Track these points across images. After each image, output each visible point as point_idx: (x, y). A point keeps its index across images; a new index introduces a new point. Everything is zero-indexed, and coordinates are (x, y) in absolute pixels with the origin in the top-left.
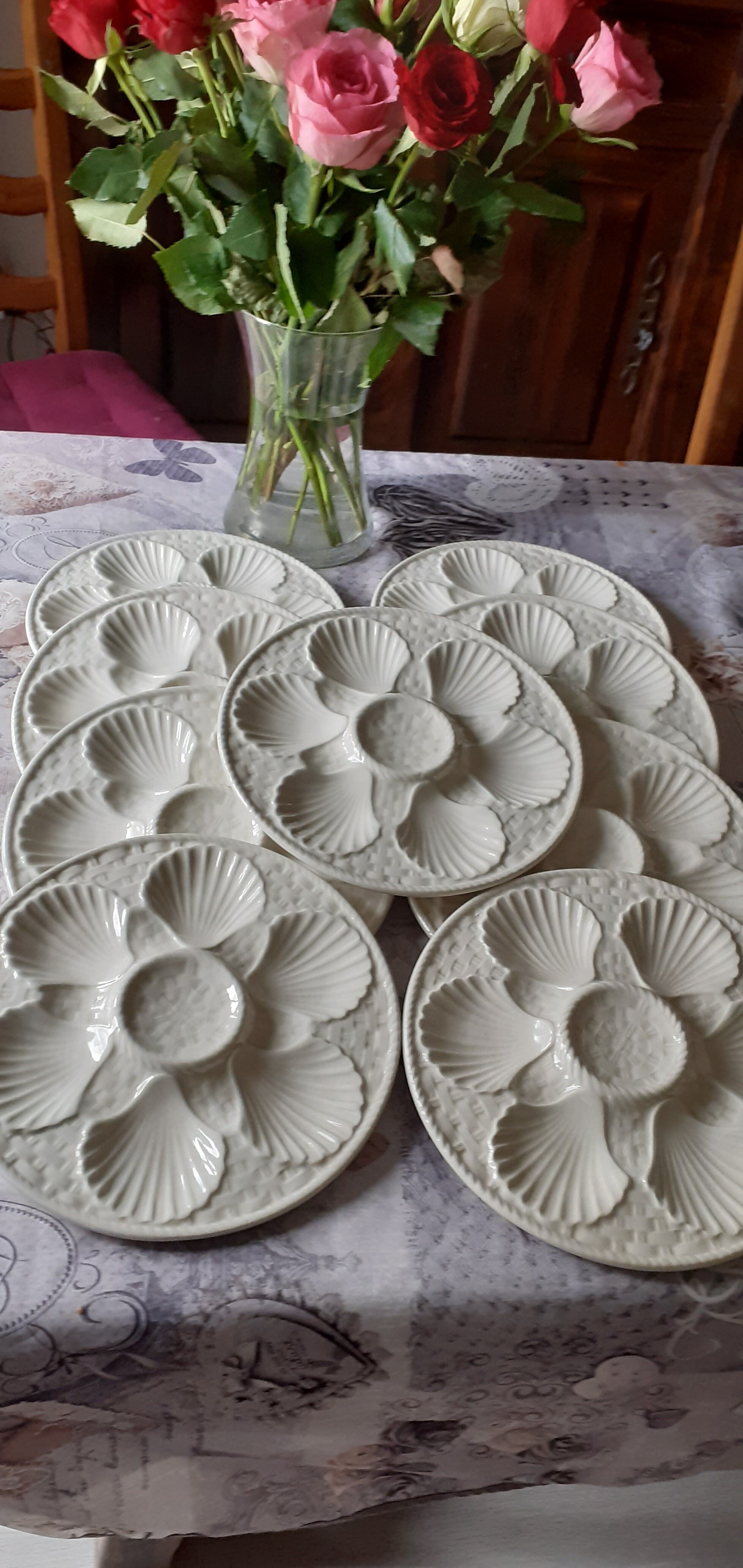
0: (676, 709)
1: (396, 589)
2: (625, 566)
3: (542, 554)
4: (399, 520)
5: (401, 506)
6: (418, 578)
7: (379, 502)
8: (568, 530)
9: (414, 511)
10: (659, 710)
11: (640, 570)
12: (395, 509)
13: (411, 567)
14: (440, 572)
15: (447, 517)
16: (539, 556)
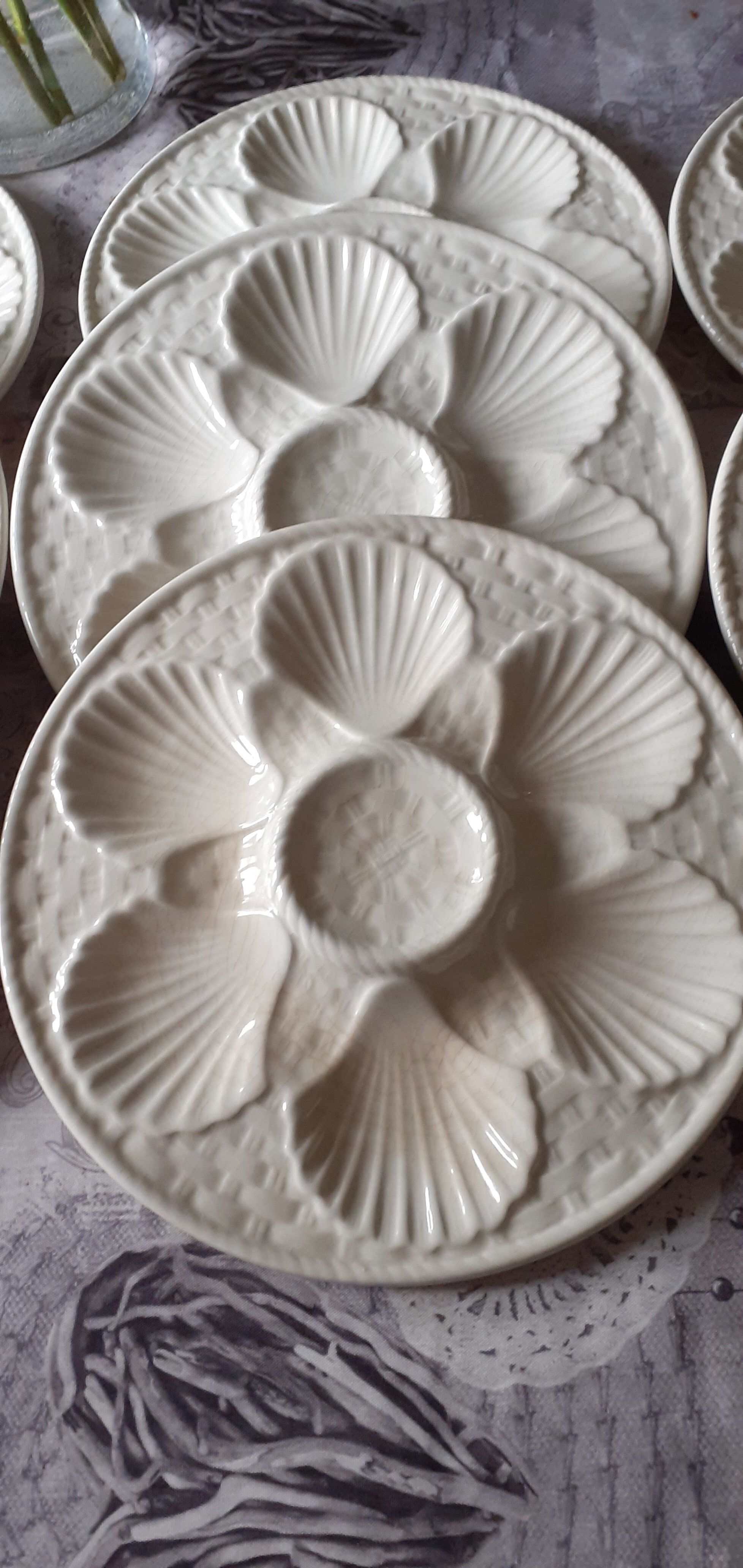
0: (620, 445)
1: (143, 209)
2: (623, 99)
3: (446, 96)
4: (205, 46)
5: (217, 16)
6: (191, 179)
7: (176, 13)
8: (525, 30)
9: (237, 23)
10: (586, 451)
11: (652, 107)
12: (203, 24)
13: (183, 156)
14: (237, 162)
15: (298, 30)
16: (440, 104)
